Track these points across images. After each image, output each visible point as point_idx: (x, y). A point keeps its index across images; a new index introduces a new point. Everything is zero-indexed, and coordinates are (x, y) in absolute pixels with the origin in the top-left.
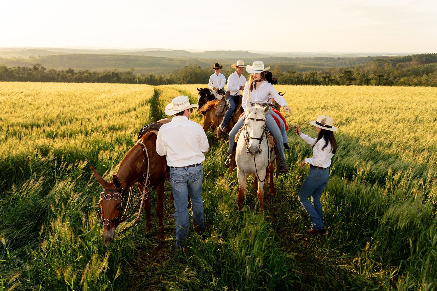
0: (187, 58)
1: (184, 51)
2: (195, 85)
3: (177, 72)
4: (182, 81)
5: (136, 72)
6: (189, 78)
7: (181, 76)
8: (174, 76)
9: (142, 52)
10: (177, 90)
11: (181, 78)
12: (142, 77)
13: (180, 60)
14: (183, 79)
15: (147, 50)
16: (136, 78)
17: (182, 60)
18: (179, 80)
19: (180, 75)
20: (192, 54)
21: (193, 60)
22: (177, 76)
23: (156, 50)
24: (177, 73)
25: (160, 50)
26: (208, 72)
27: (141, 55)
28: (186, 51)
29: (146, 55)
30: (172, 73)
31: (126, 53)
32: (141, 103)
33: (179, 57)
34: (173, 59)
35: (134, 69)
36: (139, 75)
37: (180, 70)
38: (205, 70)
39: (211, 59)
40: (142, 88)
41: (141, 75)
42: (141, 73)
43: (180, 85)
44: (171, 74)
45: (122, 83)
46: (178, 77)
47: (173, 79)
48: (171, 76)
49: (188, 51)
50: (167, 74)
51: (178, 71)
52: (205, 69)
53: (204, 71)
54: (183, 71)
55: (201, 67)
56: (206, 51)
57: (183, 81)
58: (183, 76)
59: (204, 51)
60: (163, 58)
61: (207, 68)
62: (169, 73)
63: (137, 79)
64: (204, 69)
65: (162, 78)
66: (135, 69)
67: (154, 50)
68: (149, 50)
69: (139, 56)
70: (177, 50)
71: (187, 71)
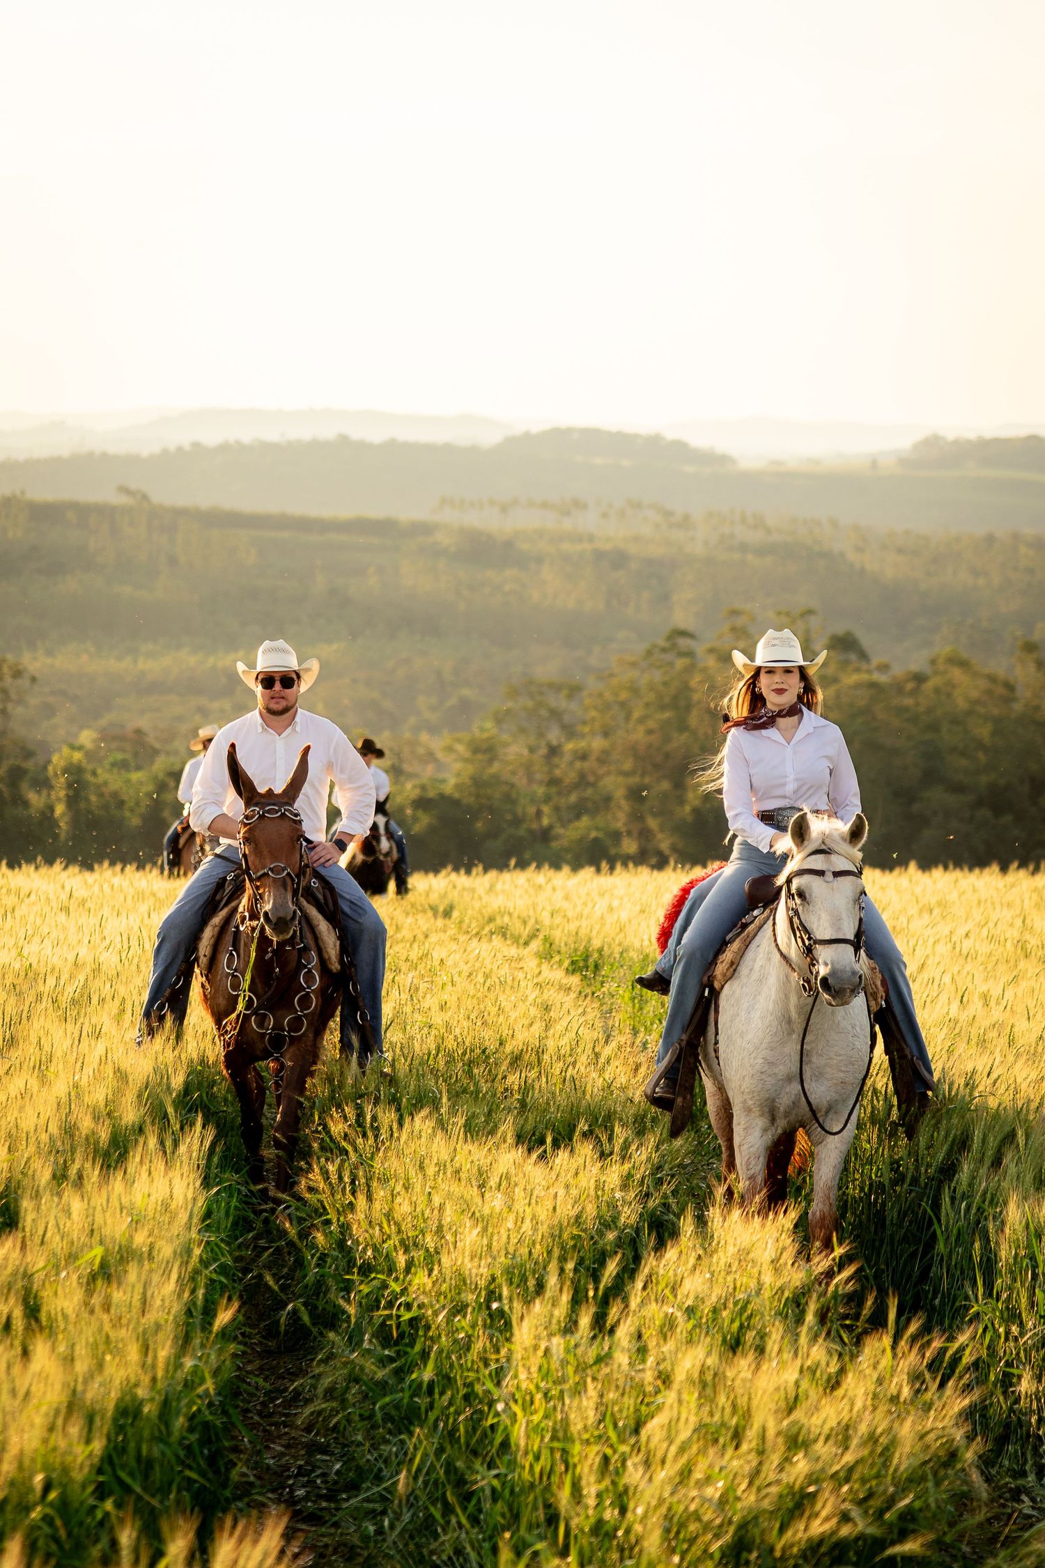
0: (686, 523)
1: (654, 444)
3: (559, 701)
4: (619, 819)
5: (49, 710)
7: (604, 758)
8: (515, 750)
9: (132, 461)
10: (549, 952)
11: (615, 784)
12: (123, 765)
13: (599, 555)
14: (635, 795)
16: (43, 783)
17: (618, 559)
18: (578, 811)
19: (598, 744)
20: (751, 480)
21: (762, 551)
22: (554, 751)
23: (303, 433)
24: (555, 714)
25: (357, 433)
26: (962, 704)
29: (167, 495)
30: (499, 719)
32: (86, 1124)
33: (588, 522)
34: (509, 544)
35: (17, 673)
36: (87, 737)
37: (592, 684)
38: (919, 678)
39: (990, 539)
40: (114, 926)
41: (107, 736)
42: (103, 722)
43: (587, 873)
44: (484, 728)
46: (566, 770)
47: (509, 799)
48: (486, 750)
49: (698, 440)
50: (433, 730)
51: (574, 691)
52: (918, 662)
53: (899, 688)
54: (634, 690)
55: (866, 640)
56: (933, 442)
57: (636, 817)
58: (633, 750)
59: (904, 442)
60: (384, 528)
61: (947, 650)
62: (465, 707)
63: (60, 792)
64: (898, 671)
66: (34, 662)
67: (272, 435)
68: (212, 437)
69: (84, 513)
70: (559, 436)
71: (686, 689)
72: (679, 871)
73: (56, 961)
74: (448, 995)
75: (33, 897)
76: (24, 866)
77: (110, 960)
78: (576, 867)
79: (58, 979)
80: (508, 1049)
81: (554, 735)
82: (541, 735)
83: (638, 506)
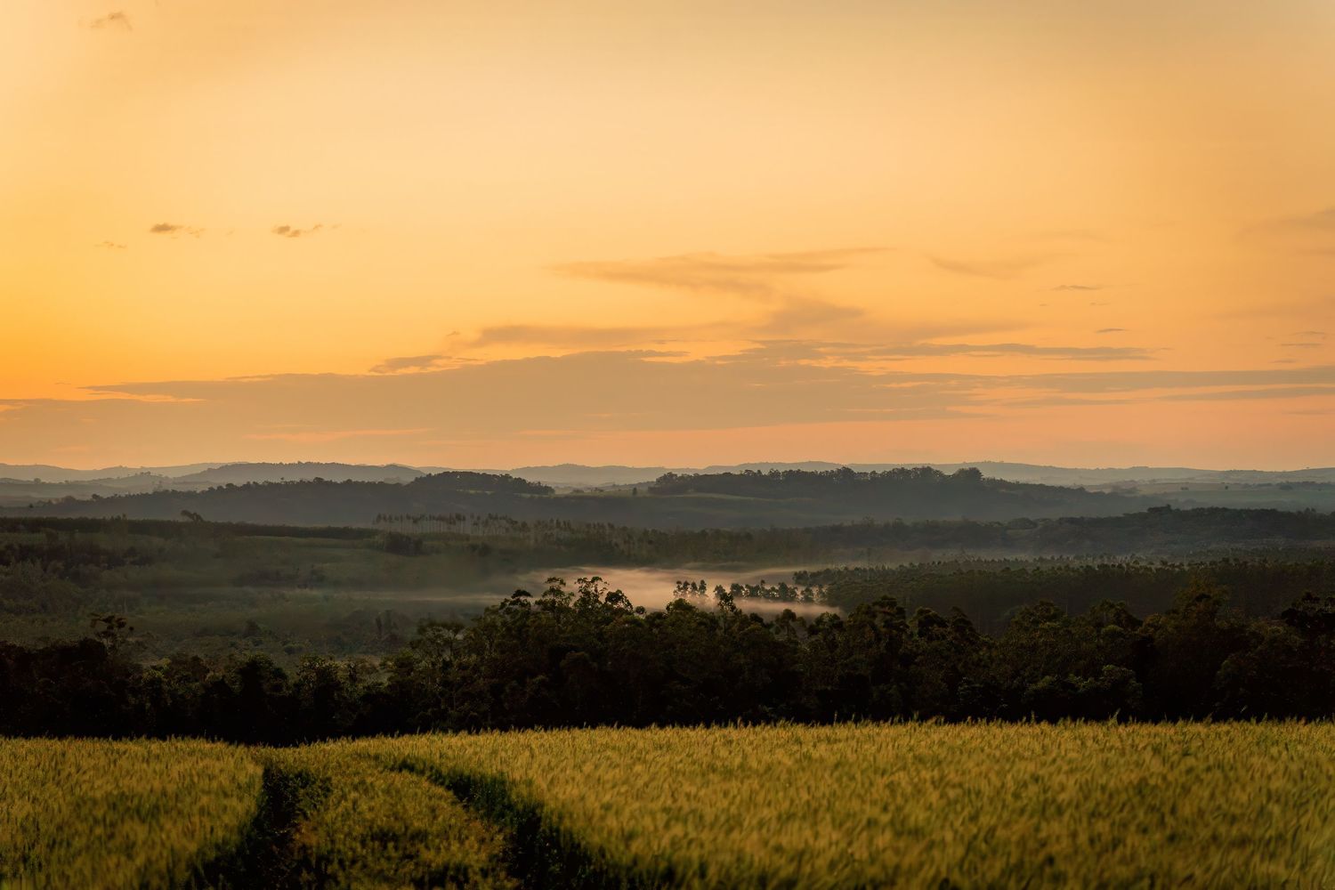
0: (524, 528)
2: (577, 732)
3: (449, 635)
5: (140, 647)
6: (540, 677)
7: (476, 669)
9: (190, 495)
13: (474, 547)
15: (223, 481)
22: (447, 664)
24: (447, 642)
26: (686, 632)
27: (185, 519)
28: (520, 481)
31: (69, 501)
33: (466, 528)
35: (121, 625)
44: (405, 652)
45: (27, 737)
46: (454, 676)
48: (406, 665)
51: (459, 628)
56: (669, 477)
58: (493, 662)
59: (652, 478)
60: (344, 532)
63: (148, 696)
65: (337, 686)
67: (276, 480)
68: (239, 481)
69: (162, 527)
70: (449, 476)
72: (517, 731)
73: (139, 789)
74: (376, 803)
75: (127, 755)
76: (124, 739)
77: (171, 788)
78: (456, 732)
79: (140, 801)
80: (409, 832)
81: (447, 656)
82: (440, 655)
83: (496, 518)
